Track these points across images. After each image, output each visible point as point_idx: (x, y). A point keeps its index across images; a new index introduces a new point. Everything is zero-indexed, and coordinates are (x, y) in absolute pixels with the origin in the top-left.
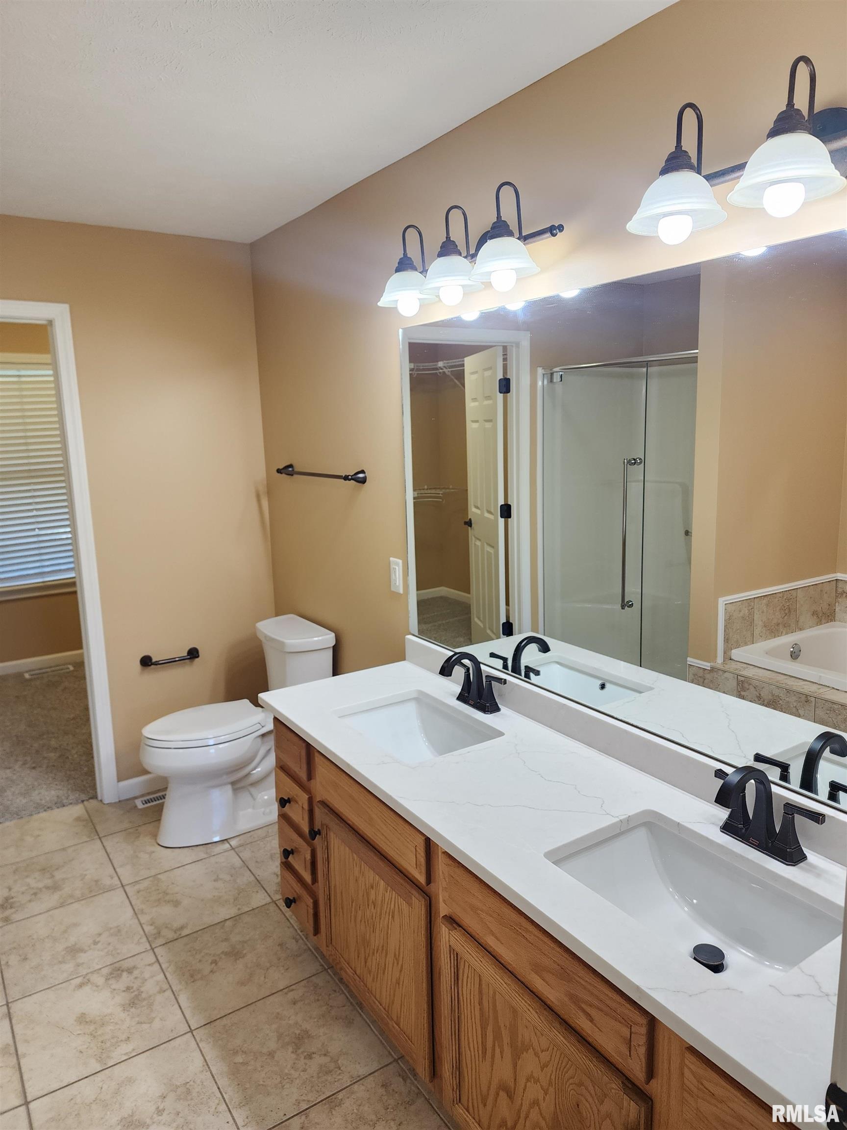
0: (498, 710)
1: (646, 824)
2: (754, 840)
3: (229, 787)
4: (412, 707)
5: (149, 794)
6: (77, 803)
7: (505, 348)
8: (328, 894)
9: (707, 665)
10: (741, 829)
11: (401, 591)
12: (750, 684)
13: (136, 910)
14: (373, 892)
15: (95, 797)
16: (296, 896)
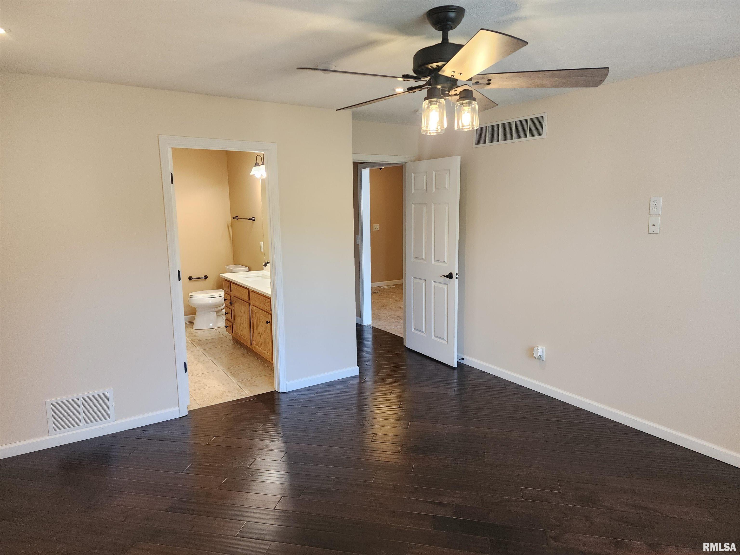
3: (215, 313)
11: (263, 251)
16: (228, 325)
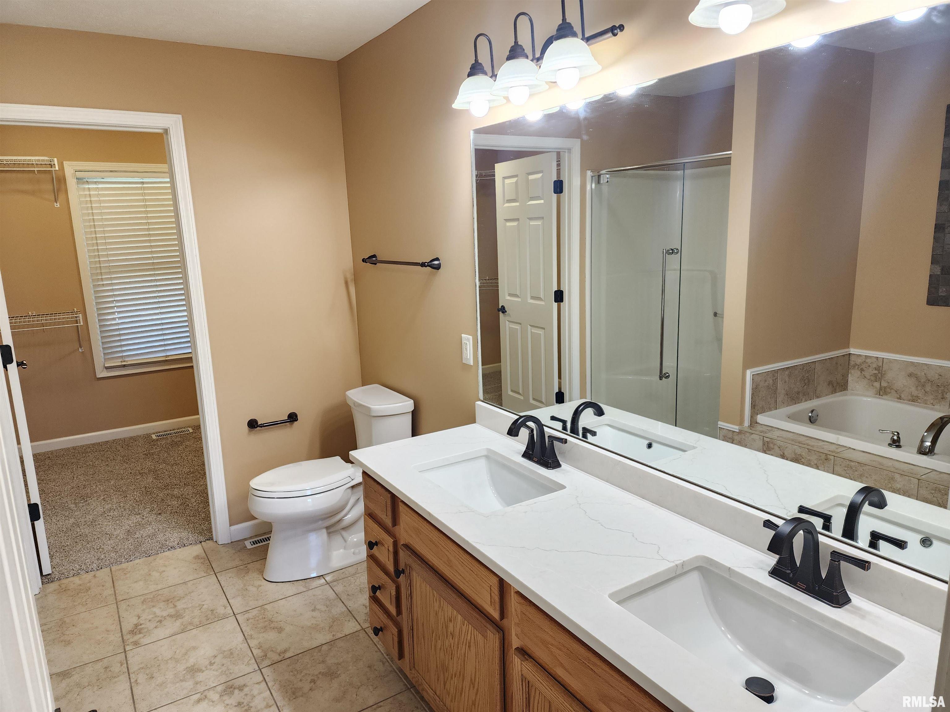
0: (559, 466)
1: (699, 569)
2: (802, 584)
3: (324, 531)
4: (482, 463)
5: (256, 536)
6: (196, 544)
7: (558, 154)
8: (411, 625)
9: (736, 428)
10: (789, 574)
11: (472, 363)
12: (775, 444)
13: (246, 635)
14: (451, 625)
15: (211, 539)
16: (383, 626)
